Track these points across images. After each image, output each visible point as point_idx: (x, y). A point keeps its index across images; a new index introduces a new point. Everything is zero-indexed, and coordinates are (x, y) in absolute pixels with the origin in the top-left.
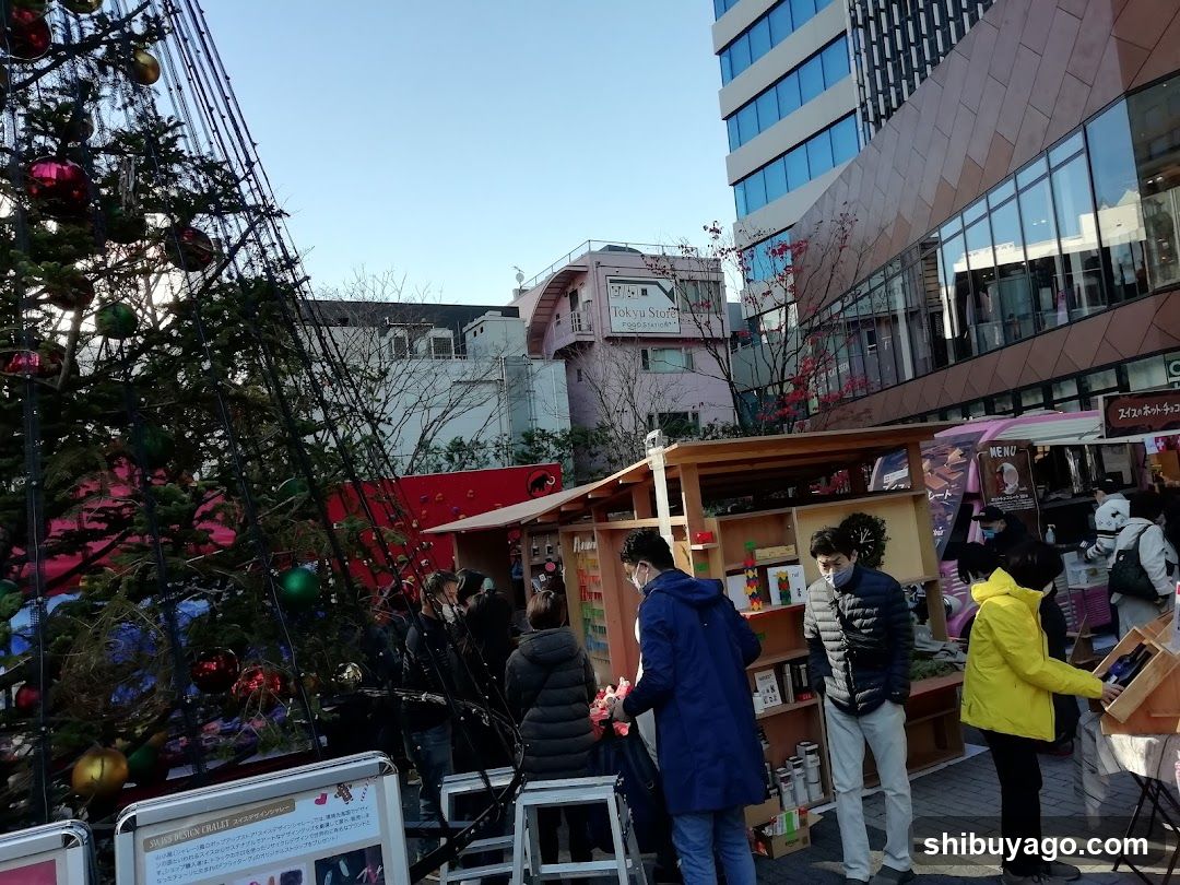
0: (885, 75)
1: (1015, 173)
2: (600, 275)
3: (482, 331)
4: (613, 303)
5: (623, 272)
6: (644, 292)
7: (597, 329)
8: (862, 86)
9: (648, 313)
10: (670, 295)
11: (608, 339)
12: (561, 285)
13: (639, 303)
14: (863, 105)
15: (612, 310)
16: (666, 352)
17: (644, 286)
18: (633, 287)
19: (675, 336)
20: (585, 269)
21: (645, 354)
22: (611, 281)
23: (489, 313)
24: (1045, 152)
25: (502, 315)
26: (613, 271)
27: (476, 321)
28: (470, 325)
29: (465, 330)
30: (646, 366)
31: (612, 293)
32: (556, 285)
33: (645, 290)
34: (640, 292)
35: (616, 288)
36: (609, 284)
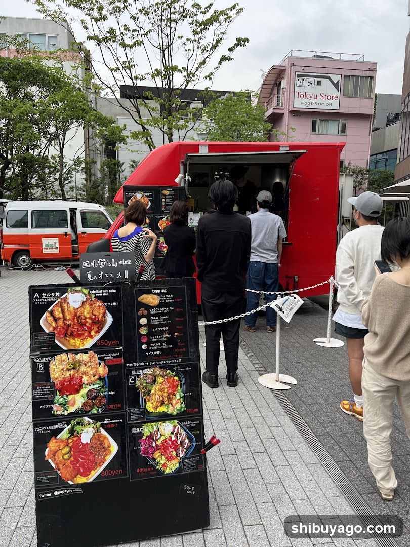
2: (292, 70)
4: (297, 89)
5: (307, 69)
6: (319, 83)
7: (286, 106)
9: (319, 96)
10: (336, 85)
11: (291, 112)
13: (314, 90)
15: (296, 94)
16: (329, 122)
17: (319, 79)
18: (312, 80)
19: (336, 111)
20: (284, 68)
21: (314, 123)
22: (298, 76)
26: (300, 69)
30: (314, 130)
31: (297, 83)
33: (320, 81)
34: (316, 83)
35: (301, 80)
36: (296, 77)
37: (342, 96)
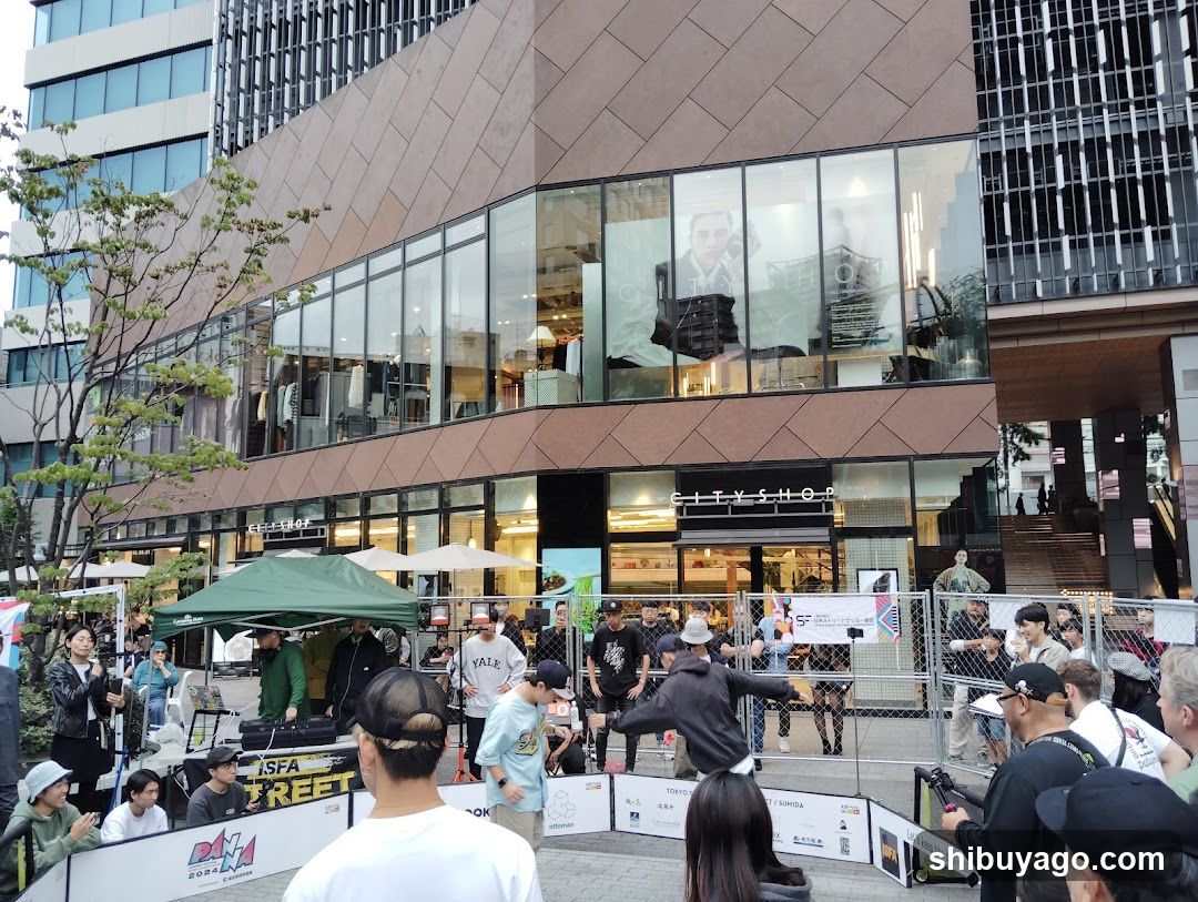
0: (249, 103)
1: (405, 242)
8: (220, 105)
14: (218, 128)
24: (442, 227)
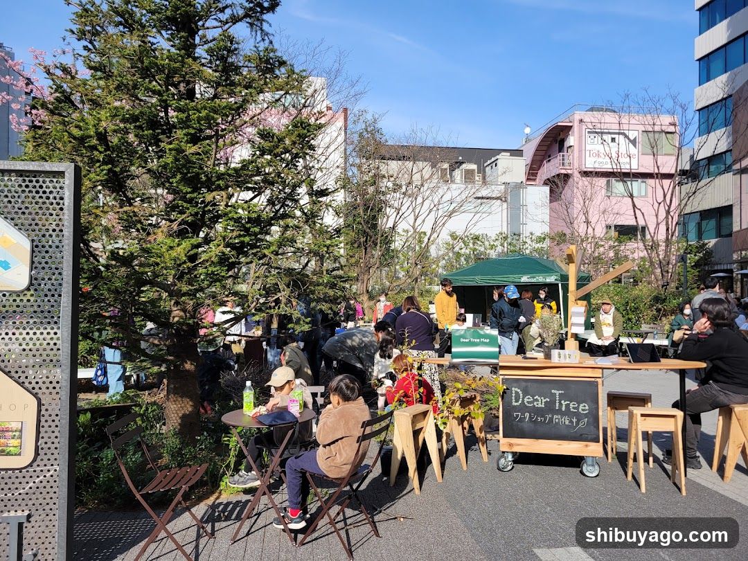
2: (581, 127)
3: (496, 166)
4: (588, 147)
5: (599, 126)
6: (613, 140)
7: (576, 165)
10: (633, 142)
11: (583, 172)
12: (553, 135)
13: (608, 148)
15: (588, 153)
17: (613, 136)
18: (605, 137)
19: (634, 171)
20: (571, 124)
21: (609, 184)
22: (589, 132)
23: (503, 154)
25: (511, 155)
26: (590, 125)
27: (493, 159)
28: (489, 162)
29: (485, 165)
31: (589, 140)
32: (551, 135)
33: (614, 138)
34: (610, 140)
35: (592, 137)
36: (587, 134)
37: (640, 154)
